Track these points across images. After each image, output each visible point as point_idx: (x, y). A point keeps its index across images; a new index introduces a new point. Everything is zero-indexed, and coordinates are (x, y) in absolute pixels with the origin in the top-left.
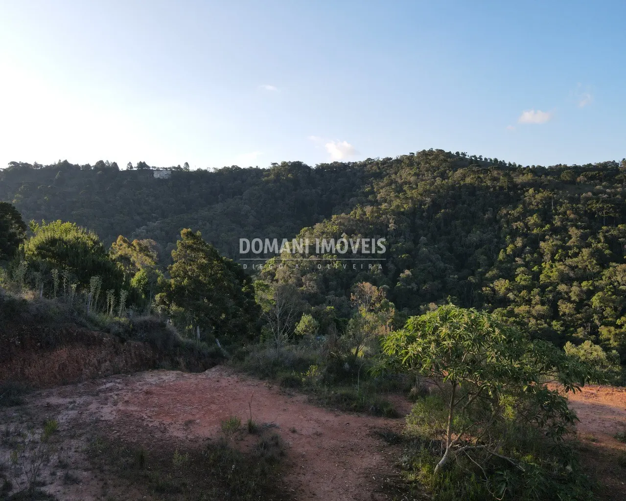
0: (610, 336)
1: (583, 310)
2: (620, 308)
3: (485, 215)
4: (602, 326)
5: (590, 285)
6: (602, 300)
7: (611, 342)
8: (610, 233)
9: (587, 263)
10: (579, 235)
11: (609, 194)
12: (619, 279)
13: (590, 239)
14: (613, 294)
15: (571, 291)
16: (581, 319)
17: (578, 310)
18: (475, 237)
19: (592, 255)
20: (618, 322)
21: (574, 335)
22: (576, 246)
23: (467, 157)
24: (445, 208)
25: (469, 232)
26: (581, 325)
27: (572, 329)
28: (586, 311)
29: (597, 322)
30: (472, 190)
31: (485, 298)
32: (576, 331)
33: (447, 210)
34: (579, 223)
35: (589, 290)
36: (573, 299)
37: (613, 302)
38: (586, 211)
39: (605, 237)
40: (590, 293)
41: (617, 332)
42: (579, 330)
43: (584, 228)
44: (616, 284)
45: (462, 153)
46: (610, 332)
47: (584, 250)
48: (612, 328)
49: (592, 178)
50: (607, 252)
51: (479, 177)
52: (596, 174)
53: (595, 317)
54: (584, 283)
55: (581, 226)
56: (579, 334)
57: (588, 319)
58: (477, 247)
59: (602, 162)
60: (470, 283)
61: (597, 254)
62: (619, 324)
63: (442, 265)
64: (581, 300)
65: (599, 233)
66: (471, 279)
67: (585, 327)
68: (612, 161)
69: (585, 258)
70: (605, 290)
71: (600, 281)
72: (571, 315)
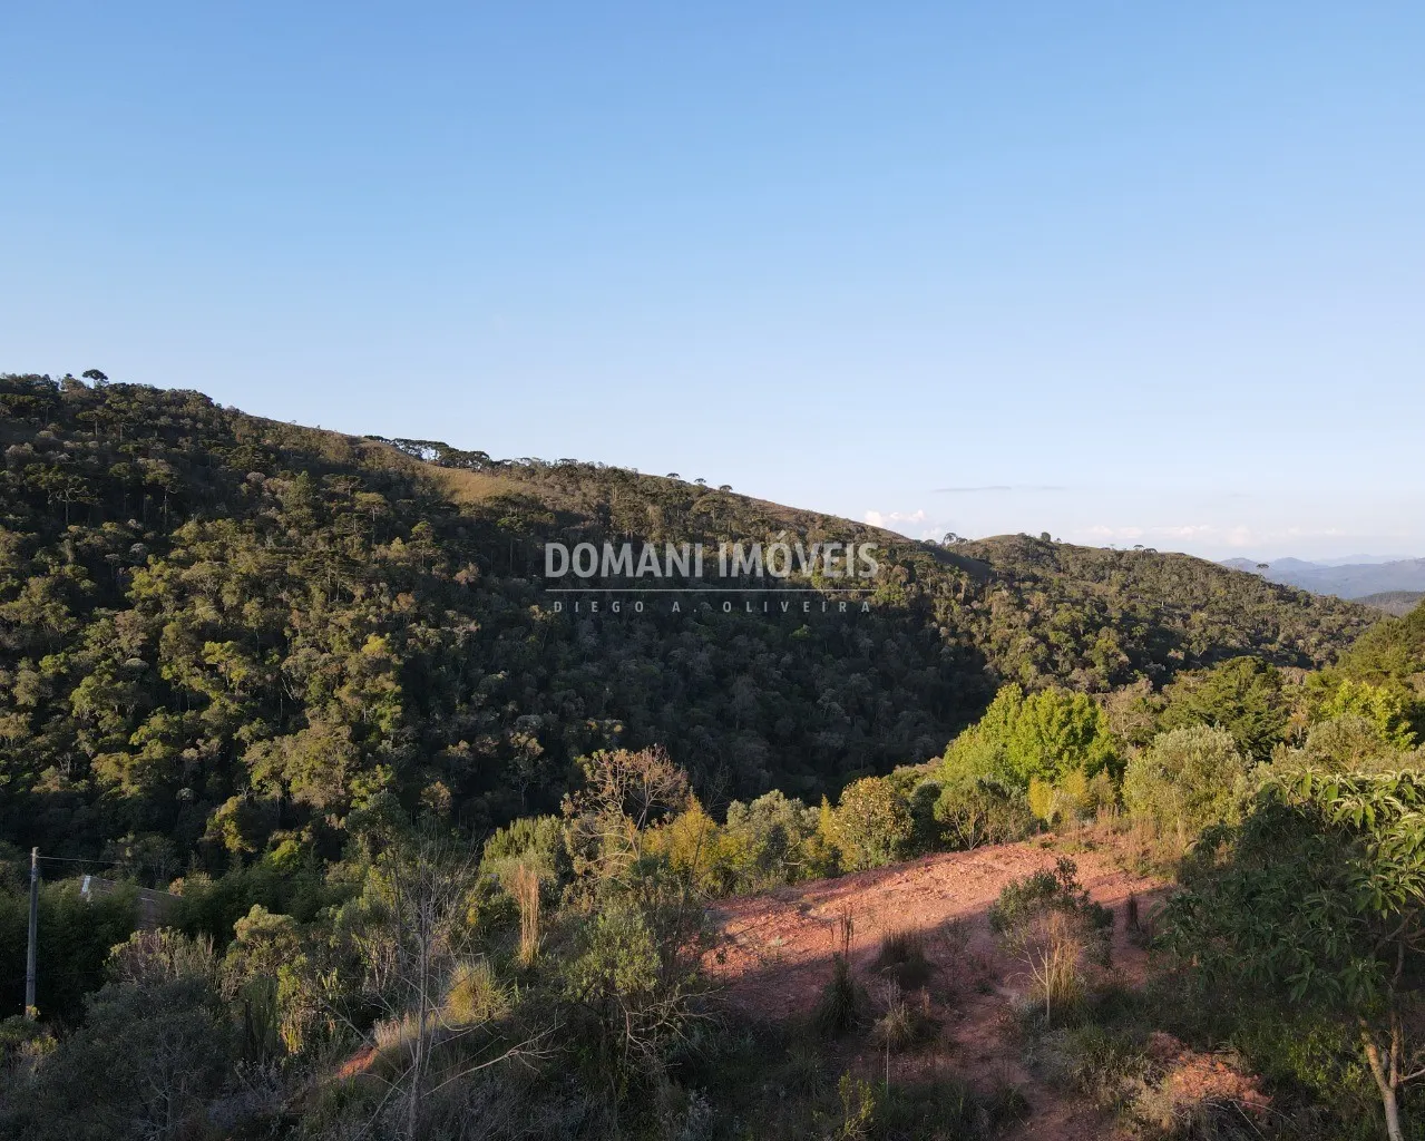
0: (121, 775)
1: (52, 725)
2: (131, 708)
4: (101, 755)
5: (63, 664)
6: (95, 695)
7: (124, 786)
8: (86, 541)
9: (47, 612)
10: (12, 545)
11: (71, 452)
12: (124, 642)
13: (40, 556)
14: (116, 678)
15: (14, 684)
16: (46, 748)
17: (36, 728)
19: (52, 592)
20: (134, 739)
21: (35, 789)
22: (12, 571)
26: (47, 762)
27: (27, 775)
28: (57, 728)
29: (87, 748)
32: (39, 778)
34: (11, 516)
35: (58, 674)
36: (21, 702)
37: (118, 695)
38: (21, 488)
39: (75, 550)
40: (64, 683)
41: (136, 761)
42: (45, 774)
43: (24, 529)
44: (117, 655)
46: (119, 764)
47: (32, 581)
48: (124, 756)
49: (21, 410)
50: (86, 584)
52: (32, 402)
53: (82, 736)
54: (47, 661)
55: (15, 522)
56: (49, 785)
57: (66, 743)
59: (20, 373)
61: (63, 590)
62: (135, 743)
64: (42, 702)
65: (62, 540)
67: (57, 765)
68: (42, 375)
69: (37, 600)
70: (96, 672)
71: (81, 653)
72: (21, 742)
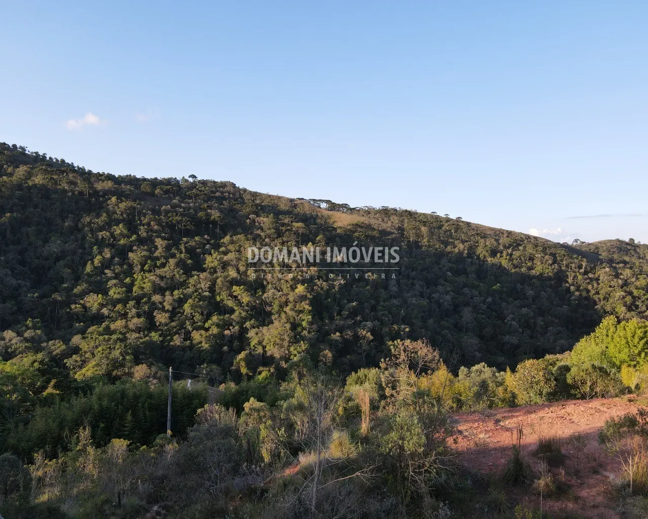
0: (201, 339)
1: (177, 318)
2: (205, 312)
3: (65, 223)
4: (195, 331)
5: (181, 294)
6: (193, 307)
7: (203, 344)
8: (189, 244)
9: (175, 273)
10: (164, 246)
11: (184, 208)
12: (202, 286)
13: (174, 250)
14: (200, 300)
15: (164, 301)
16: (175, 327)
17: (171, 319)
18: (54, 246)
19: (177, 265)
20: (207, 325)
21: (171, 343)
22: (163, 256)
23: (27, 152)
24: (11, 211)
25: (46, 241)
26: (176, 333)
27: (168, 338)
28: (179, 319)
29: (190, 328)
30: (45, 192)
31: (76, 317)
32: (173, 339)
33: (15, 214)
34: (163, 234)
35: (180, 298)
36: (166, 308)
37: (200, 307)
38: (167, 223)
39: (186, 248)
40: (181, 302)
41: (207, 334)
42: (175, 338)
43: (168, 239)
44: (200, 291)
45: (20, 147)
46: (201, 335)
47: (170, 260)
48: (203, 332)
49: (167, 192)
50: (189, 261)
51: (52, 178)
52: (170, 188)
53: (188, 323)
54: (176, 292)
55: (165, 237)
56: (176, 342)
57: (182, 326)
58: (58, 259)
59: (166, 177)
60: (55, 301)
61: (181, 264)
62: (207, 327)
63: (14, 282)
64: (174, 309)
65: (181, 244)
66: (57, 297)
67: (179, 334)
68: (174, 178)
69: (172, 268)
70: (193, 297)
71: (187, 290)
72: (166, 325)
